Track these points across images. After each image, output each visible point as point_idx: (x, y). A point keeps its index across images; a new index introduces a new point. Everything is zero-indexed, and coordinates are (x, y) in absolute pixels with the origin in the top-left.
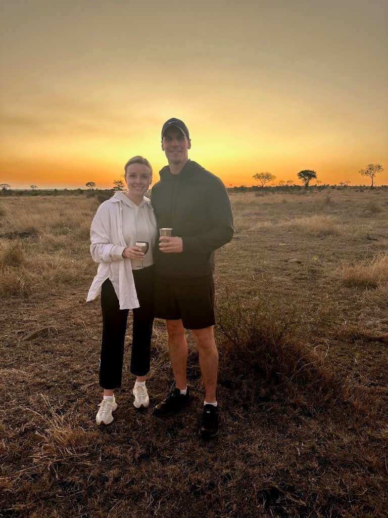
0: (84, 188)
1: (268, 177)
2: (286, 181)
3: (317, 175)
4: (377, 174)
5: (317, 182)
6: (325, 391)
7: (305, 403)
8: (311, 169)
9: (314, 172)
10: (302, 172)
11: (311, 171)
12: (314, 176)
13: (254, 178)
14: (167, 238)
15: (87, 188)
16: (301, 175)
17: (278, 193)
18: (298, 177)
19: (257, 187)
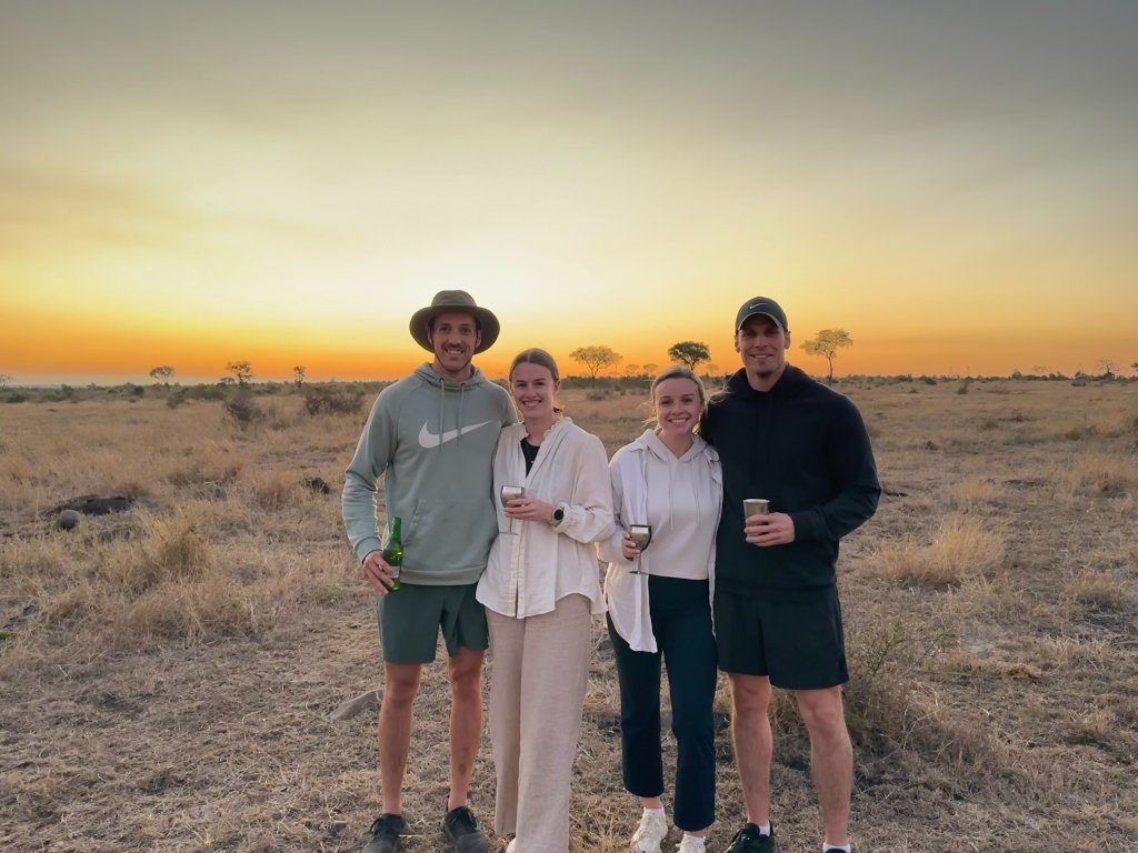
0: (145, 381)
1: (603, 355)
2: (642, 367)
3: (712, 353)
4: (839, 351)
5: (710, 367)
6: (968, 759)
7: (945, 779)
8: (696, 340)
9: (703, 347)
10: (678, 346)
11: (696, 345)
12: (705, 356)
13: (574, 359)
14: (765, 517)
15: (151, 381)
16: (675, 353)
17: (633, 394)
18: (669, 358)
19: (580, 378)
